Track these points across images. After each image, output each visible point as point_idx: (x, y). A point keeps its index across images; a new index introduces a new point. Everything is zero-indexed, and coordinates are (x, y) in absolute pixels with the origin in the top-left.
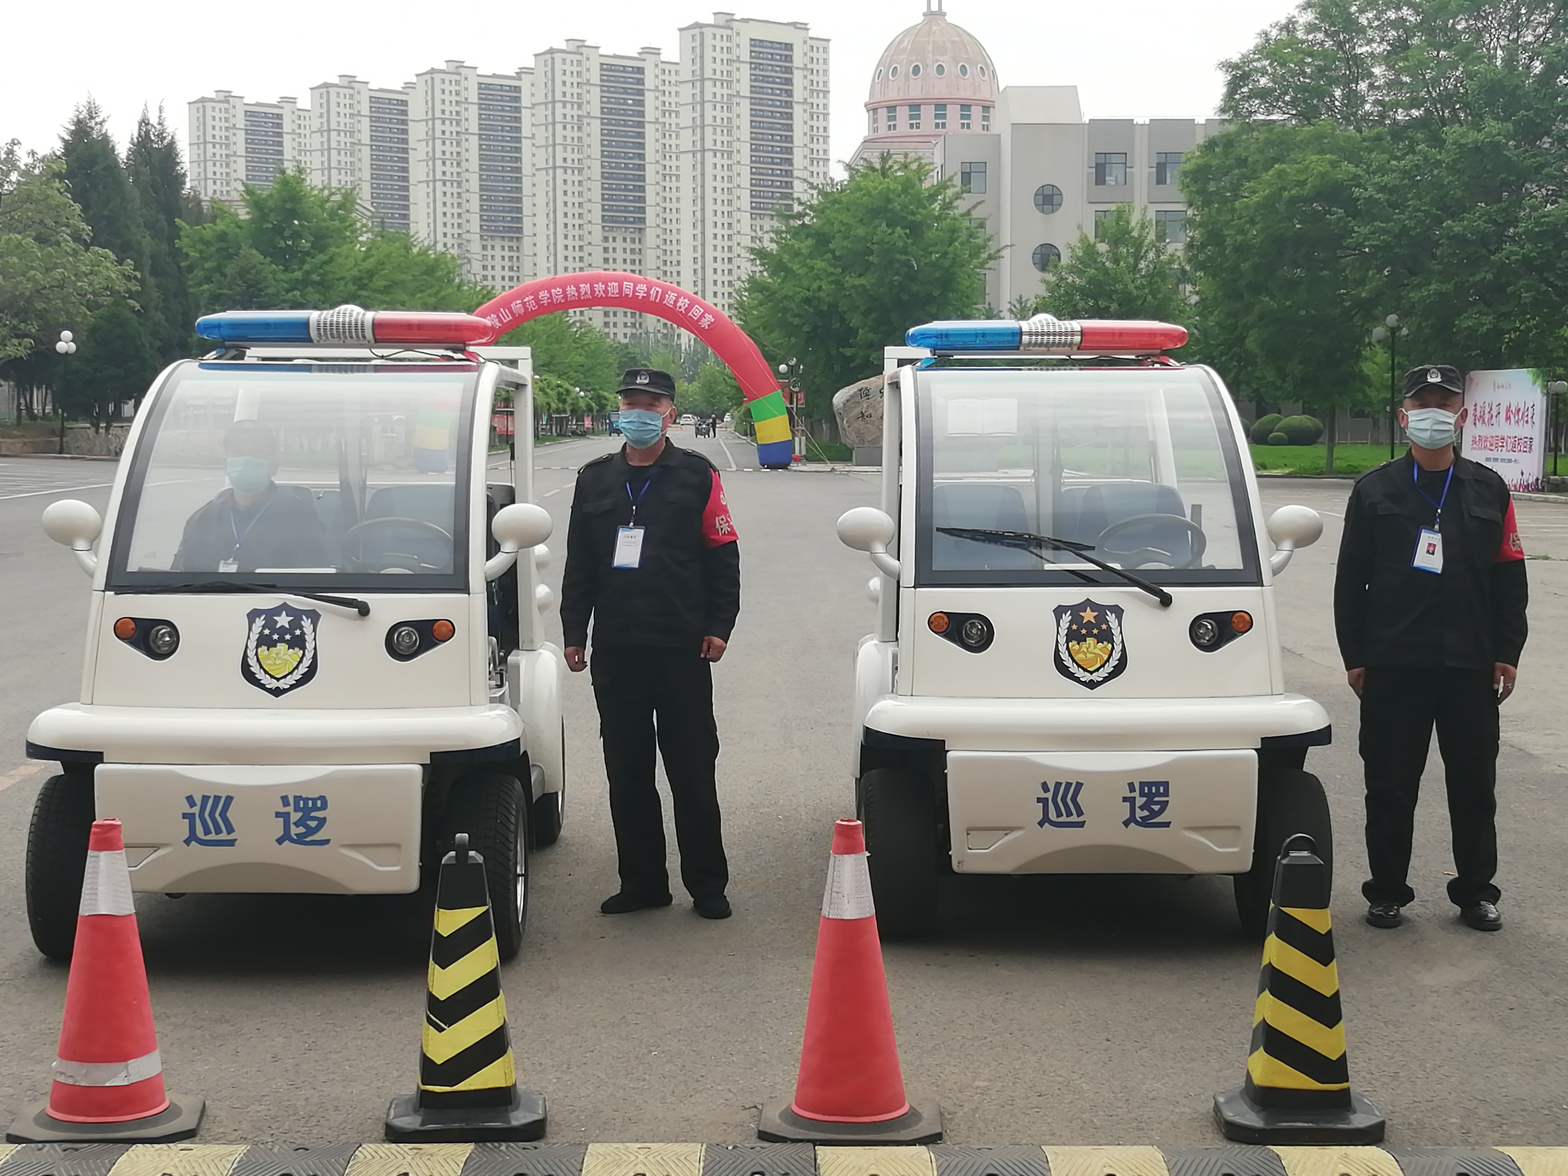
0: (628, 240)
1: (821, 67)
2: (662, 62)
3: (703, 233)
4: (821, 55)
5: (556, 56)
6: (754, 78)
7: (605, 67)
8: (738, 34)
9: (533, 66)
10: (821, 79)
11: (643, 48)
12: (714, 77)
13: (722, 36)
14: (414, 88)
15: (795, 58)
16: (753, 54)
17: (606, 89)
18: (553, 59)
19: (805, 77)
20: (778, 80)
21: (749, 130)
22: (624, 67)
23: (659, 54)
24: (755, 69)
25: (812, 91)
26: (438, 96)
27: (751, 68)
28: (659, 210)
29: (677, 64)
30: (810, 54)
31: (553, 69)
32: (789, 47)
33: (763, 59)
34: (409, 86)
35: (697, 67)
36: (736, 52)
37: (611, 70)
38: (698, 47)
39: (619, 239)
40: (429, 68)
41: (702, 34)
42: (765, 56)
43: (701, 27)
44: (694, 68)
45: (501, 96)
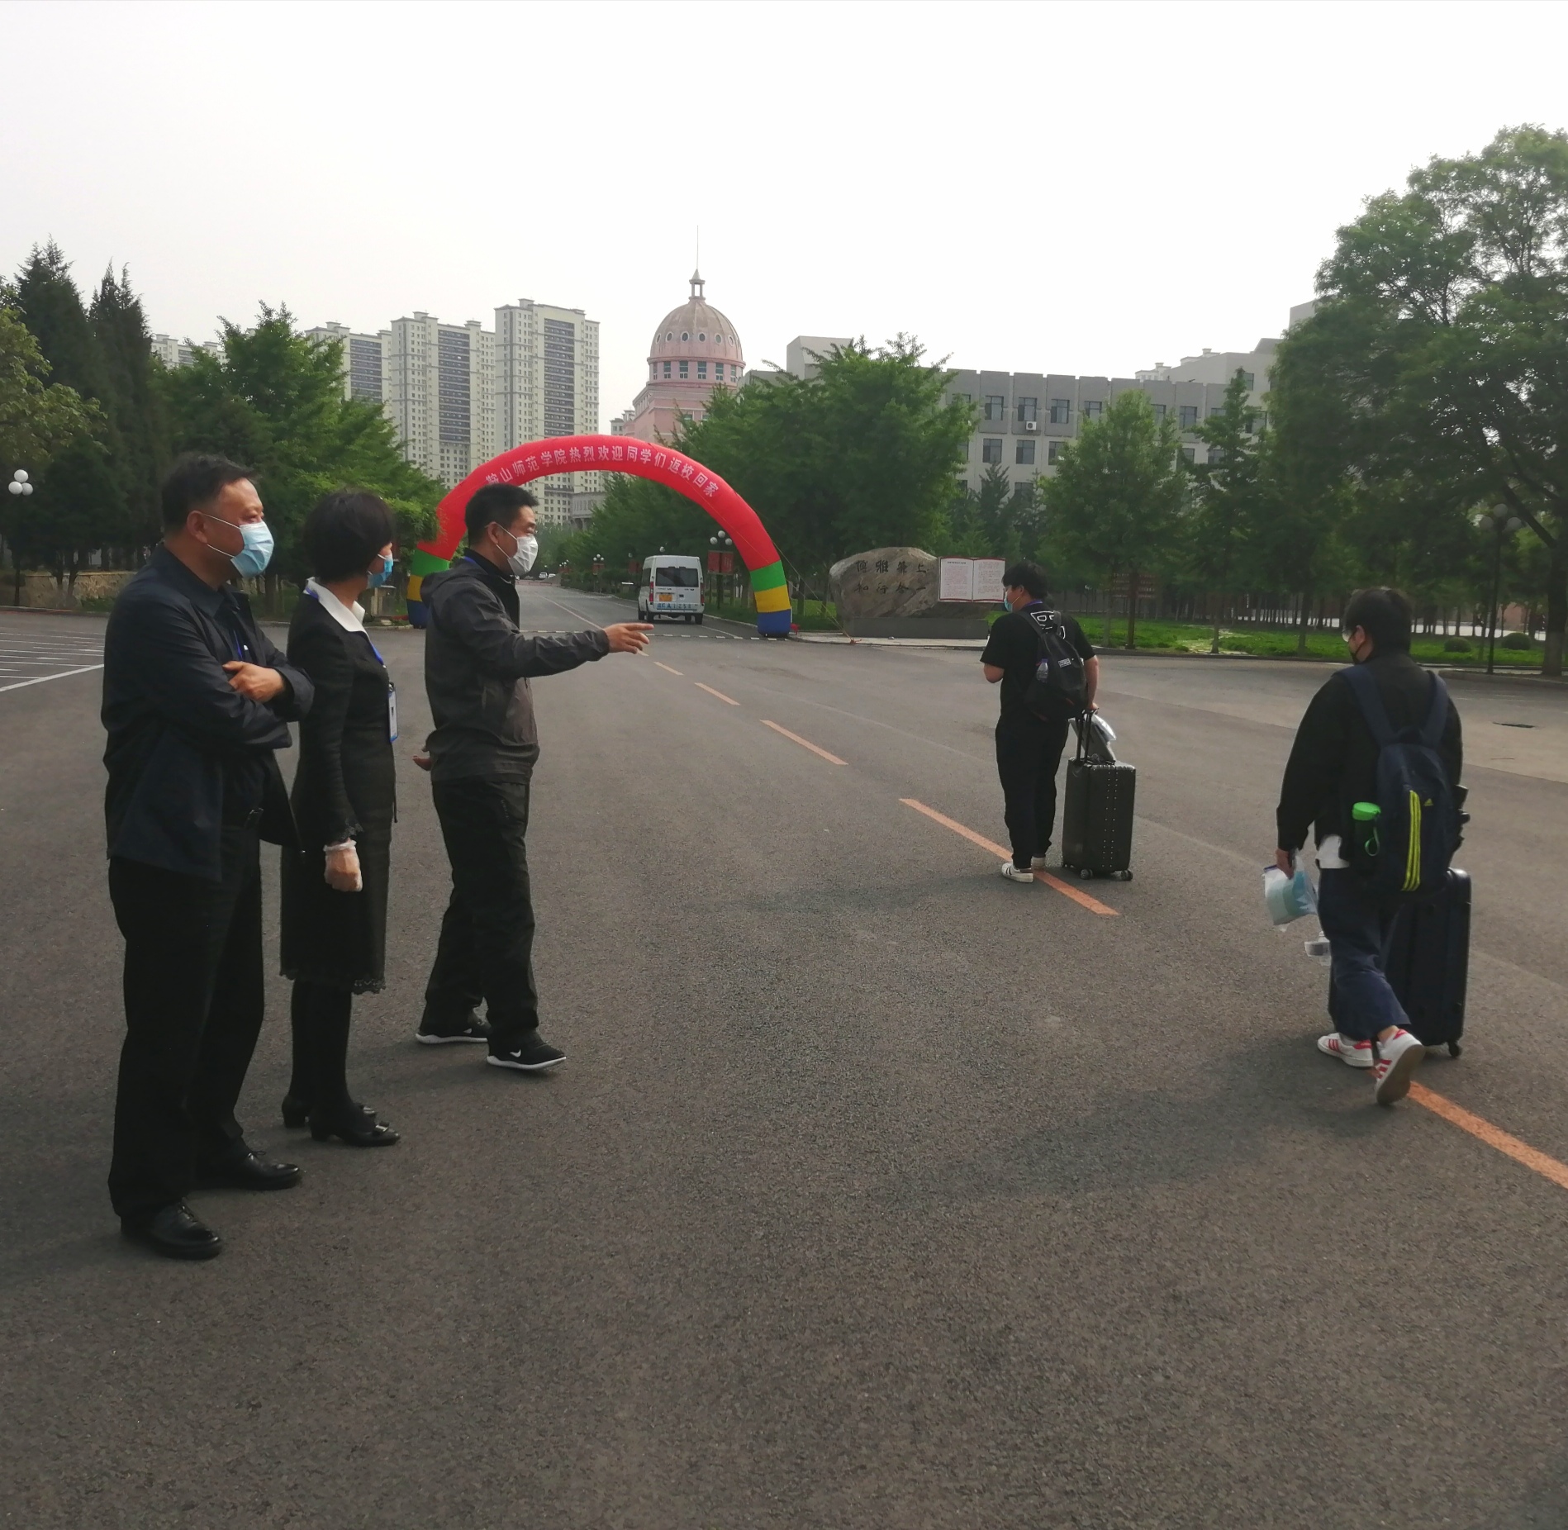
0: (458, 452)
1: (593, 341)
2: (482, 332)
4: (593, 333)
5: (407, 323)
6: (548, 346)
7: (442, 332)
8: (537, 315)
9: (390, 330)
10: (593, 349)
11: (467, 321)
12: (520, 343)
13: (525, 315)
15: (575, 334)
16: (547, 329)
17: (442, 348)
18: (405, 325)
19: (583, 347)
20: (564, 348)
21: (543, 381)
22: (455, 333)
23: (480, 326)
24: (548, 339)
25: (587, 357)
27: (545, 339)
28: (480, 432)
29: (493, 334)
30: (585, 332)
31: (405, 332)
33: (553, 333)
35: (508, 336)
36: (535, 327)
37: (446, 335)
38: (509, 322)
39: (452, 451)
40: (314, 328)
41: (511, 313)
42: (555, 331)
43: (510, 309)
44: (505, 336)
45: (367, 349)
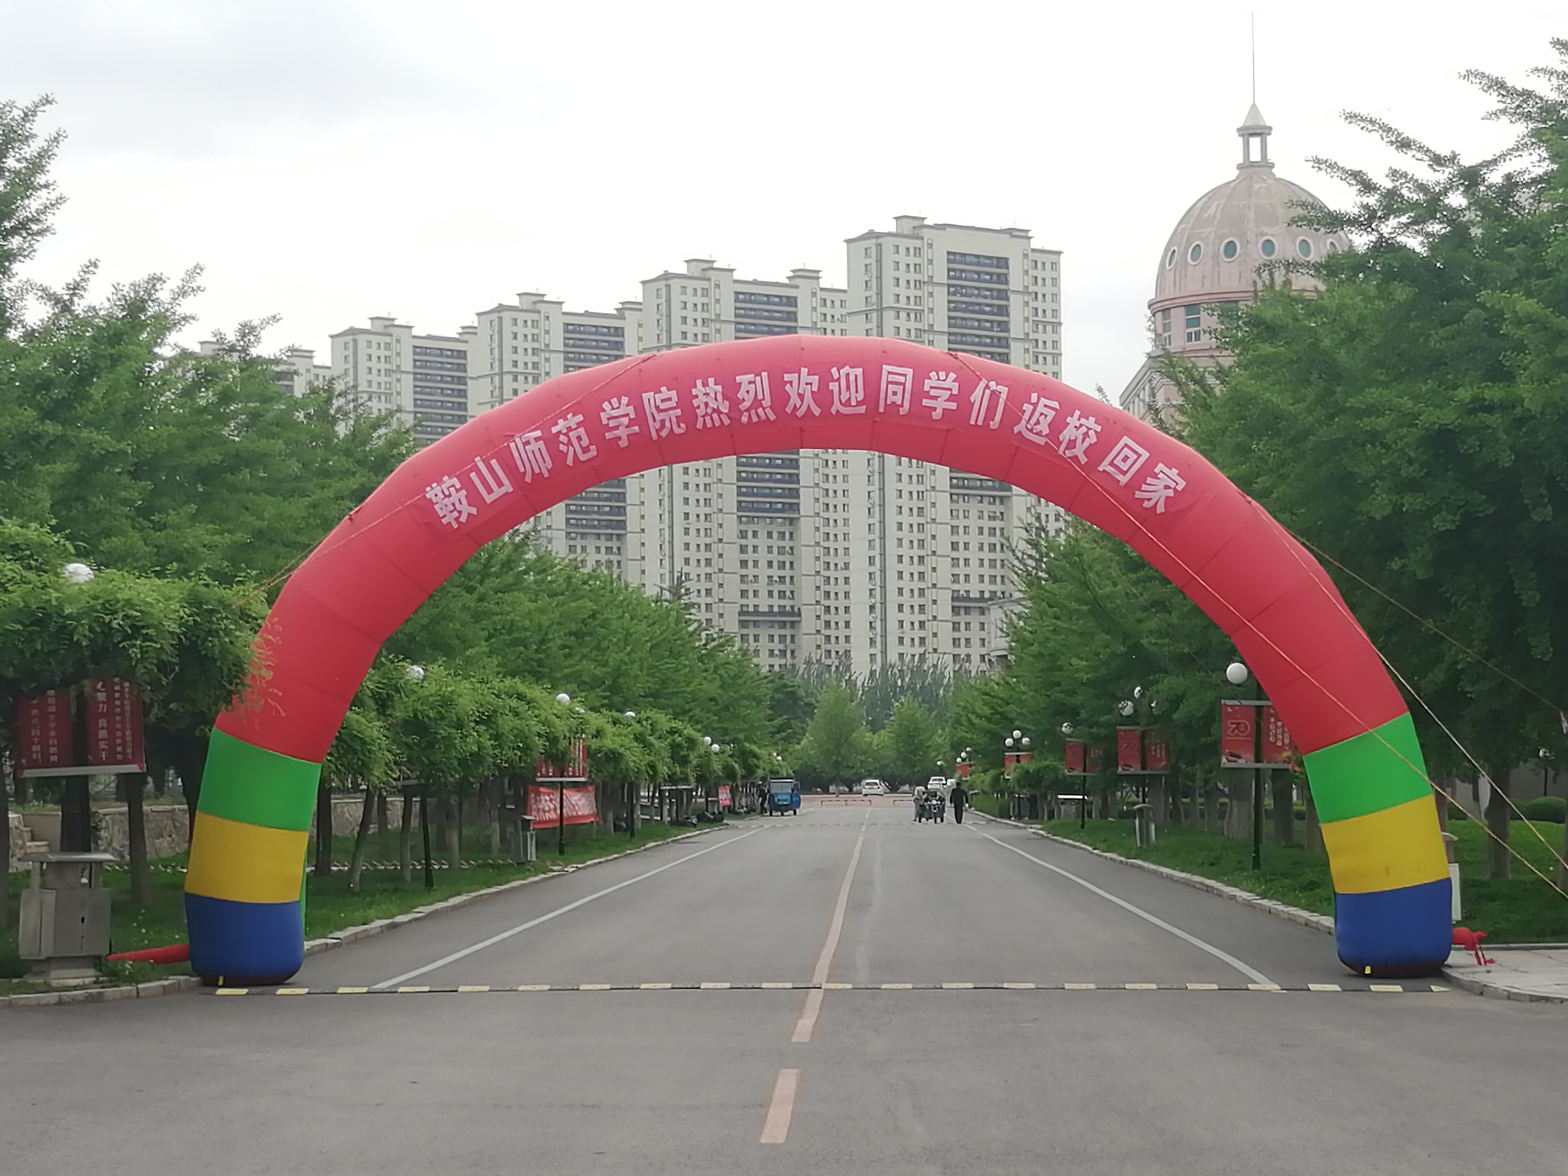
0: (775, 535)
1: (1049, 290)
2: (822, 289)
3: (882, 522)
4: (1048, 274)
5: (673, 282)
6: (954, 307)
7: (741, 296)
8: (930, 246)
9: (640, 300)
10: (1049, 306)
11: (793, 271)
12: (897, 305)
13: (908, 249)
14: (475, 334)
15: (1011, 279)
16: (952, 273)
17: (742, 327)
18: (668, 286)
19: (1027, 304)
20: (987, 309)
22: (767, 296)
23: (818, 278)
24: (954, 294)
25: (1036, 324)
26: (508, 343)
27: (949, 293)
28: (819, 493)
29: (845, 291)
30: (1032, 272)
31: (668, 301)
32: (1003, 262)
33: (966, 279)
34: (468, 331)
35: (873, 292)
36: (927, 270)
37: (751, 302)
38: (874, 264)
39: (762, 534)
40: (496, 305)
41: (879, 245)
42: (969, 275)
43: (877, 237)
44: (868, 294)
45: (596, 341)
